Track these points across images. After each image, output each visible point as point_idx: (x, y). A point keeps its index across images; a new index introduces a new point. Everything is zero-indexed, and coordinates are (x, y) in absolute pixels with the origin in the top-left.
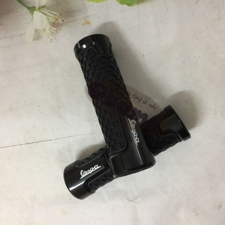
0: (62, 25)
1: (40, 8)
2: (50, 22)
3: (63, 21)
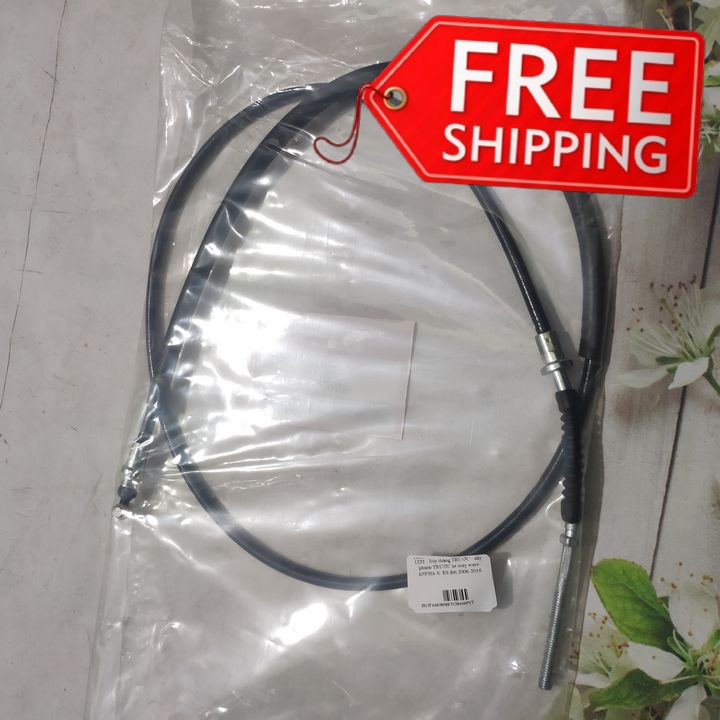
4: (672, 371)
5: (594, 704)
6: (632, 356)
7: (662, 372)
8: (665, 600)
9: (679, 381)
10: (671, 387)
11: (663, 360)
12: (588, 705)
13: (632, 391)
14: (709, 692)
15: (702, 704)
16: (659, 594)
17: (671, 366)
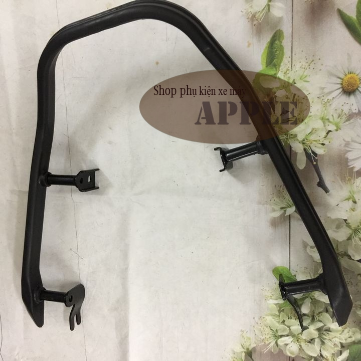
0: (252, 23)
1: (269, 6)
2: (256, 13)
3: (255, 25)
4: (285, 211)
5: (280, 308)
6: (273, 208)
7: (282, 211)
8: (295, 275)
9: (288, 214)
10: (286, 215)
11: (282, 208)
12: (279, 309)
13: (275, 218)
14: (312, 300)
15: (311, 303)
16: (293, 274)
17: (285, 209)
